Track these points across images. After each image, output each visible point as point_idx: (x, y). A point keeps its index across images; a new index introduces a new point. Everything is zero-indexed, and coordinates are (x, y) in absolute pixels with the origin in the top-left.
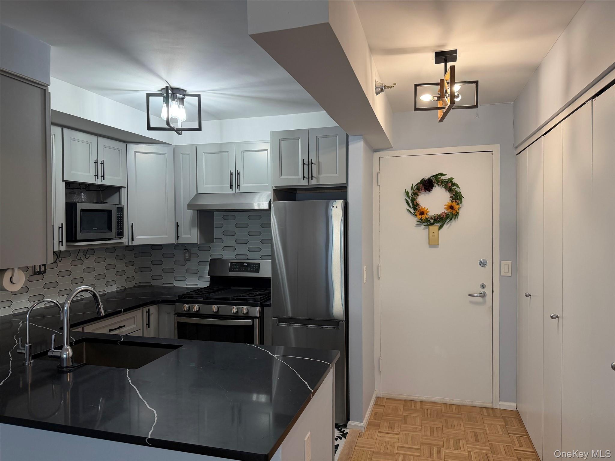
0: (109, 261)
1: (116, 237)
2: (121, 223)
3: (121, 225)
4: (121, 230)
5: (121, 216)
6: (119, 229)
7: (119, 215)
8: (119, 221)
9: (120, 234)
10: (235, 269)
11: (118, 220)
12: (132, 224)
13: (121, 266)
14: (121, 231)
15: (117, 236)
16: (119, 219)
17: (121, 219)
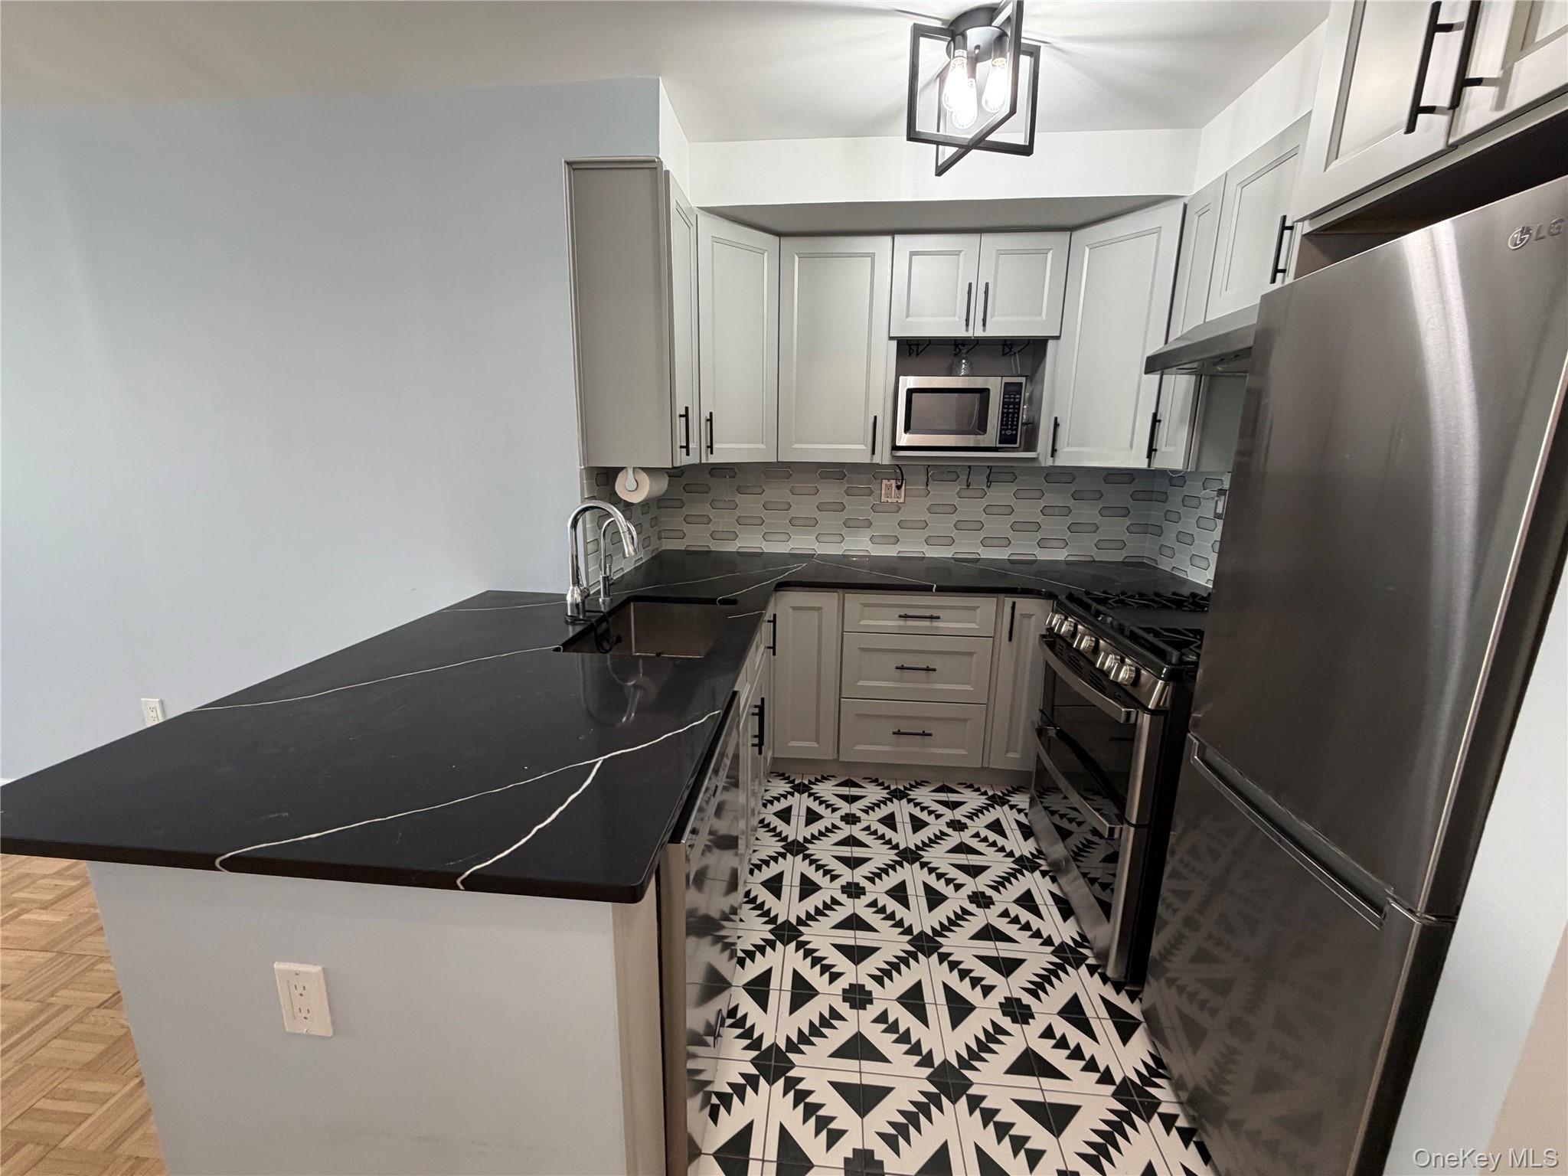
1: (998, 445)
2: (1013, 415)
3: (1013, 421)
4: (1014, 432)
5: (1017, 400)
6: (1007, 429)
7: (1010, 398)
8: (1008, 413)
11: (1005, 410)
12: (1056, 418)
13: (1086, 512)
14: (1012, 434)
15: (1000, 443)
16: (1010, 409)
17: (1014, 408)
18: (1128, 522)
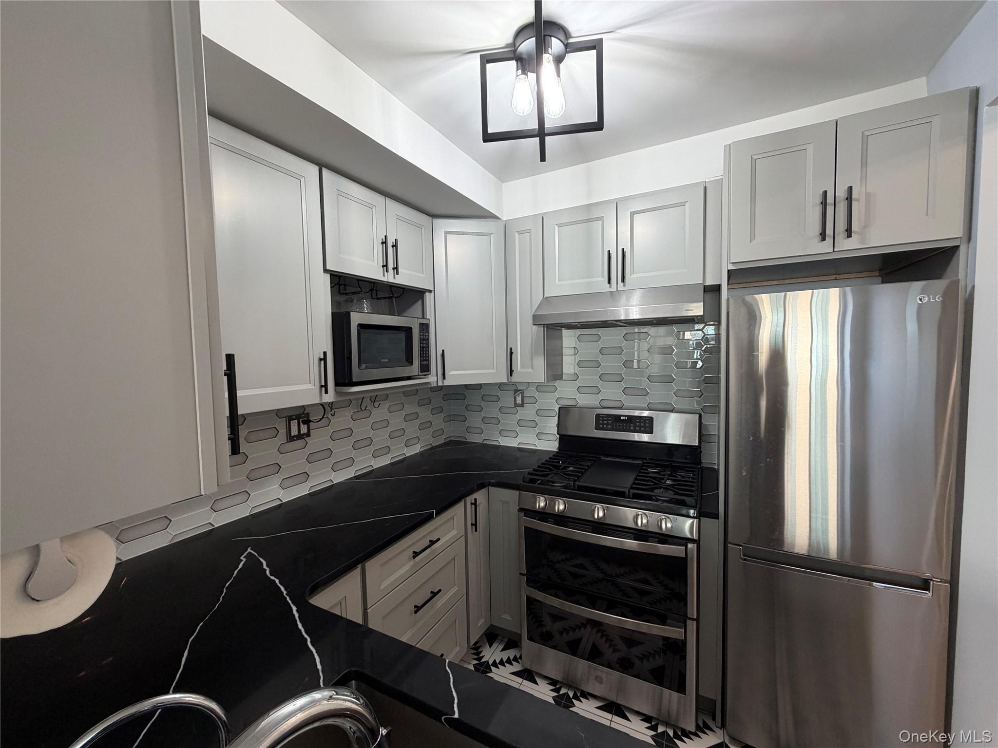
0: (409, 409)
1: (420, 374)
2: (426, 349)
3: (426, 354)
4: (427, 362)
5: (427, 337)
6: (424, 360)
7: (423, 335)
8: (423, 347)
9: (425, 368)
10: (605, 426)
11: (422, 345)
12: (443, 351)
13: (425, 414)
14: (426, 364)
15: (421, 372)
16: (424, 344)
17: (426, 344)
18: (442, 415)
